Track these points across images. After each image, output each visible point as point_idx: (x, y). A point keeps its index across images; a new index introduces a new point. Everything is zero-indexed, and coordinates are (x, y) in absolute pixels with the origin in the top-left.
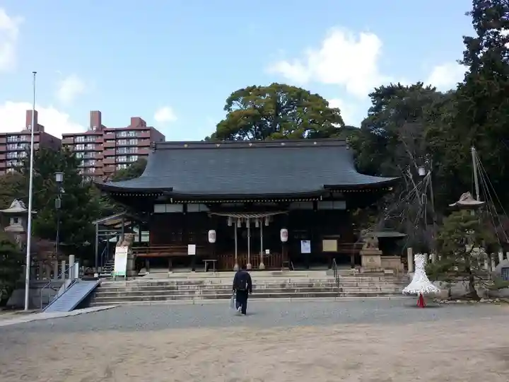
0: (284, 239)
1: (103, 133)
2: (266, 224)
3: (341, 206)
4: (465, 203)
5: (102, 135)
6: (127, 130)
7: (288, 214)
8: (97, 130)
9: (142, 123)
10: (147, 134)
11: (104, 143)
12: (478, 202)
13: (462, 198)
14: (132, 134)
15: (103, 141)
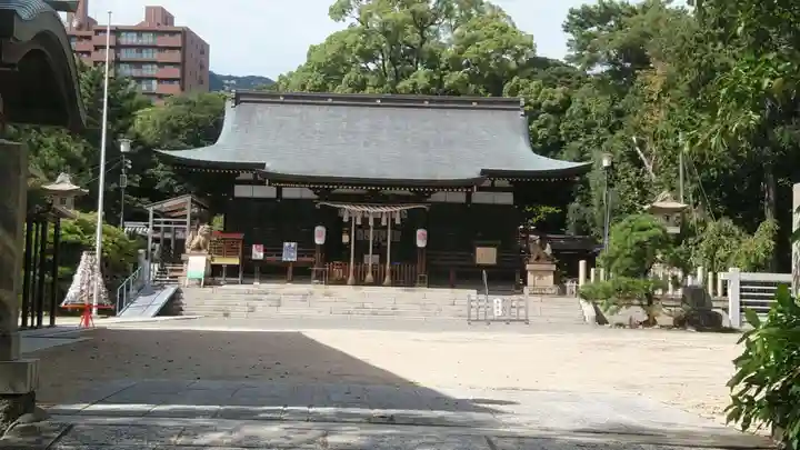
0: (421, 243)
1: (91, 33)
2: (398, 222)
3: (507, 199)
4: (663, 205)
5: (89, 38)
6: (139, 31)
7: (428, 209)
8: (80, 27)
9: (168, 18)
10: (176, 41)
11: (94, 54)
12: (680, 205)
13: (660, 198)
14: (147, 39)
15: (92, 49)
